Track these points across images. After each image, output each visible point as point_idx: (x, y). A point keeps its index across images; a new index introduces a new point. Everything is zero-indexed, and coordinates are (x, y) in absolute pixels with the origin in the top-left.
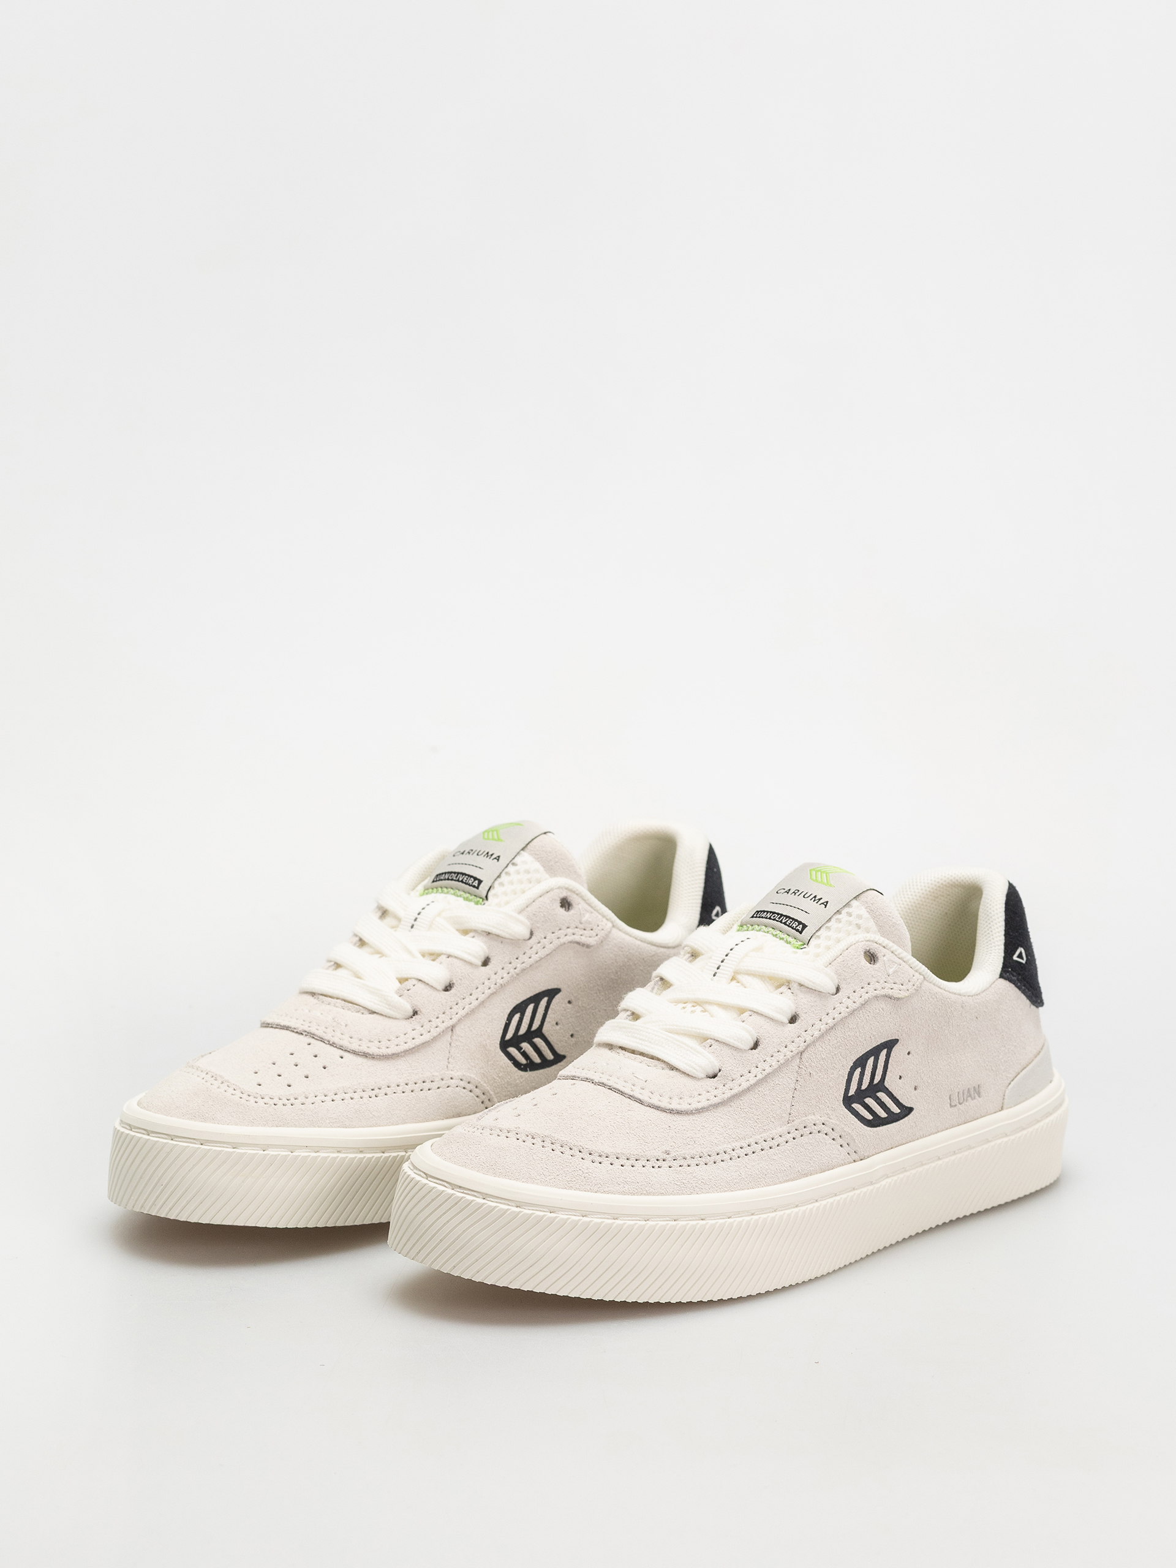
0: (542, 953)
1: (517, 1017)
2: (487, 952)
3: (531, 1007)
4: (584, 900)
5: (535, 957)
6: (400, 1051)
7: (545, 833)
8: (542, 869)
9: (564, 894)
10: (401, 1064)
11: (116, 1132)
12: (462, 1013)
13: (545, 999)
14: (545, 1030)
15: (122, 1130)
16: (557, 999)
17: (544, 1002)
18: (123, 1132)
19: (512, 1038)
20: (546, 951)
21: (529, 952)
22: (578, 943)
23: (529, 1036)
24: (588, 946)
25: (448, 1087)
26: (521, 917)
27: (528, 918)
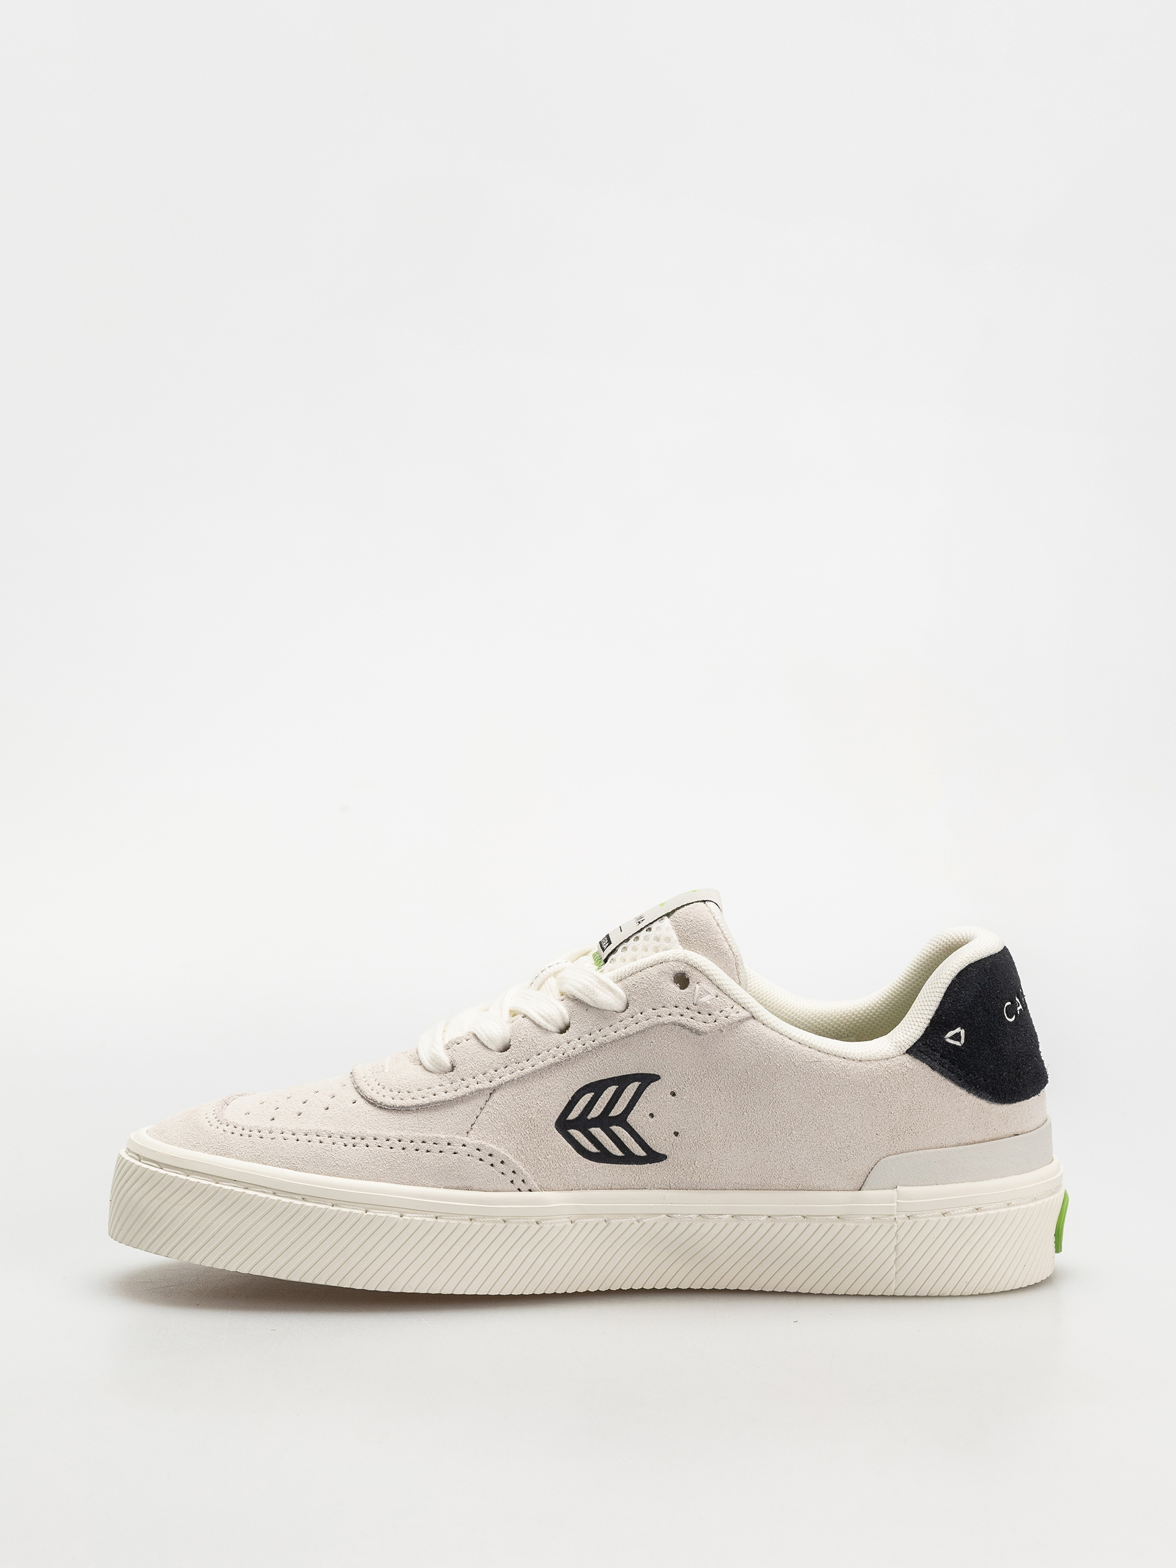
0: (633, 1028)
1: (588, 1097)
2: (567, 1017)
3: (611, 1091)
4: (707, 977)
5: (622, 1032)
6: (410, 1105)
7: (704, 901)
8: (675, 938)
9: (681, 968)
10: (409, 1119)
11: (120, 1159)
12: (507, 1077)
13: (636, 1084)
14: (631, 1119)
15: (127, 1158)
16: (653, 1086)
17: (633, 1087)
18: (128, 1161)
19: (577, 1119)
20: (638, 1028)
21: (618, 1025)
22: (683, 1026)
23: (605, 1121)
24: (698, 1032)
25: (455, 1153)
26: (617, 988)
27: (626, 989)
